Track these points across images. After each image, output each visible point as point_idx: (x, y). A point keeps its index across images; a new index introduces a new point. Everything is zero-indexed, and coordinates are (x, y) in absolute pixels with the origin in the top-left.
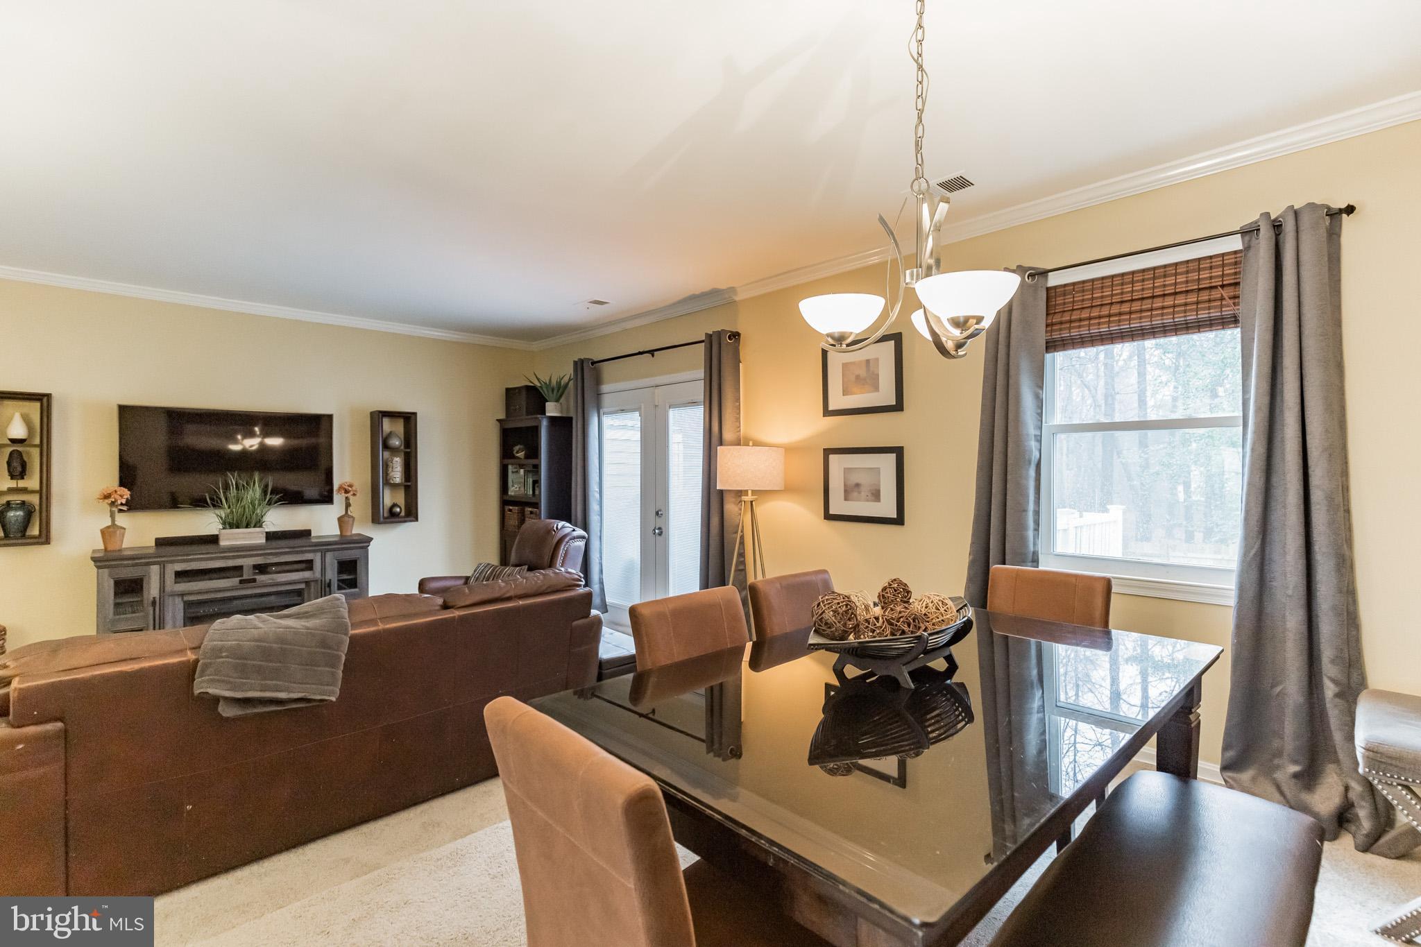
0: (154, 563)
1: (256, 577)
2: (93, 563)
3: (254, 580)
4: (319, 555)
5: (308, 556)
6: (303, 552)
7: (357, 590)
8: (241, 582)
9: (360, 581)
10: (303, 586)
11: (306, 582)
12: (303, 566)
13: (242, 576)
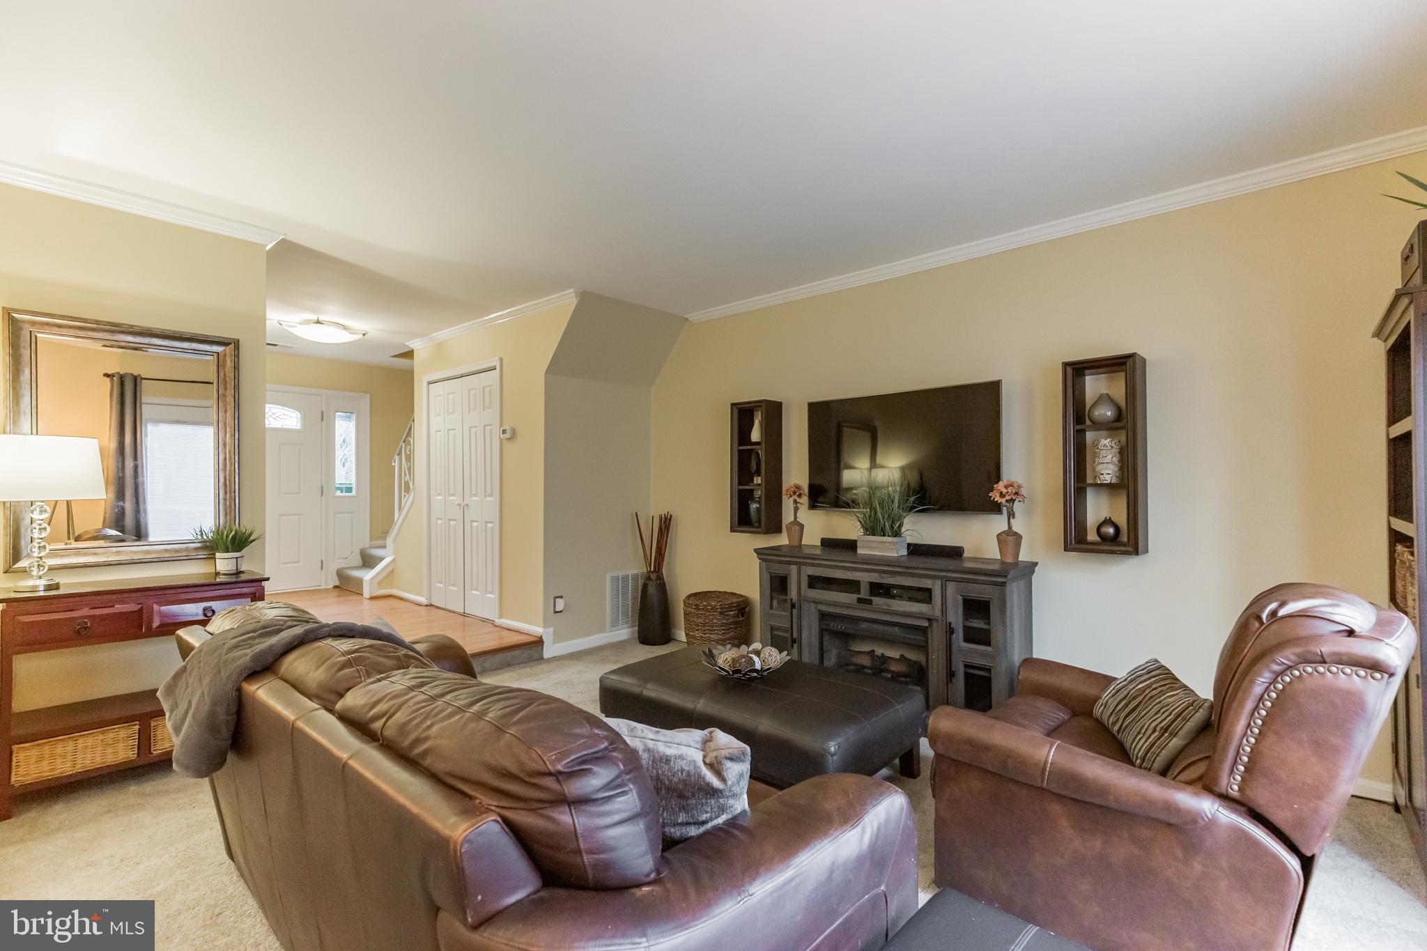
0: (795, 563)
1: (872, 598)
2: (756, 555)
3: (870, 602)
4: (938, 582)
5: (927, 583)
6: (919, 576)
7: (989, 649)
8: (860, 600)
9: (996, 635)
10: (926, 624)
11: (930, 620)
12: (919, 595)
13: (859, 593)
